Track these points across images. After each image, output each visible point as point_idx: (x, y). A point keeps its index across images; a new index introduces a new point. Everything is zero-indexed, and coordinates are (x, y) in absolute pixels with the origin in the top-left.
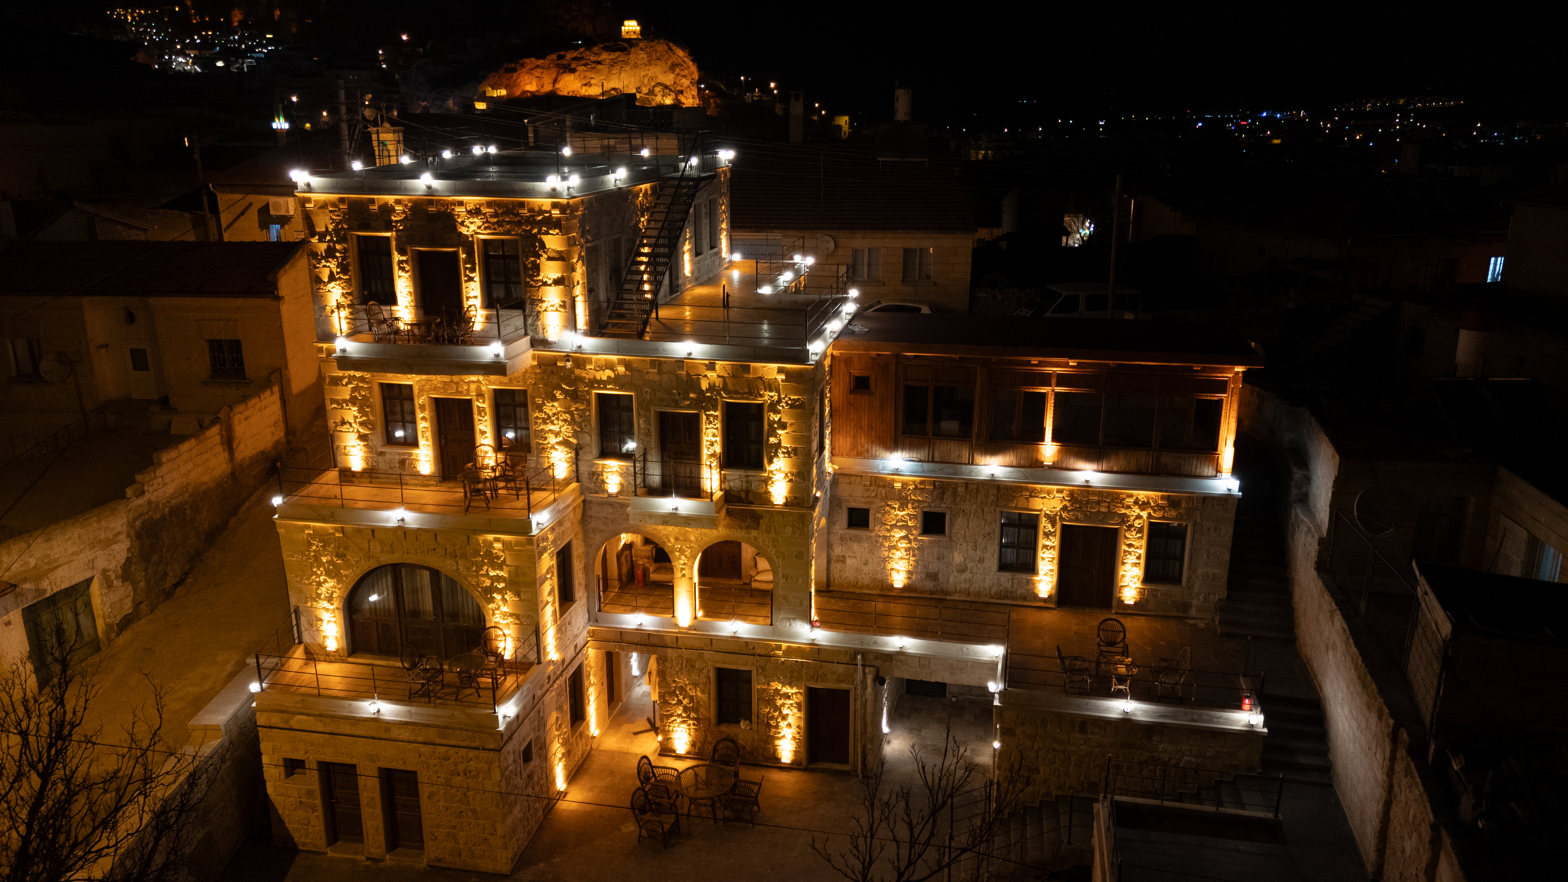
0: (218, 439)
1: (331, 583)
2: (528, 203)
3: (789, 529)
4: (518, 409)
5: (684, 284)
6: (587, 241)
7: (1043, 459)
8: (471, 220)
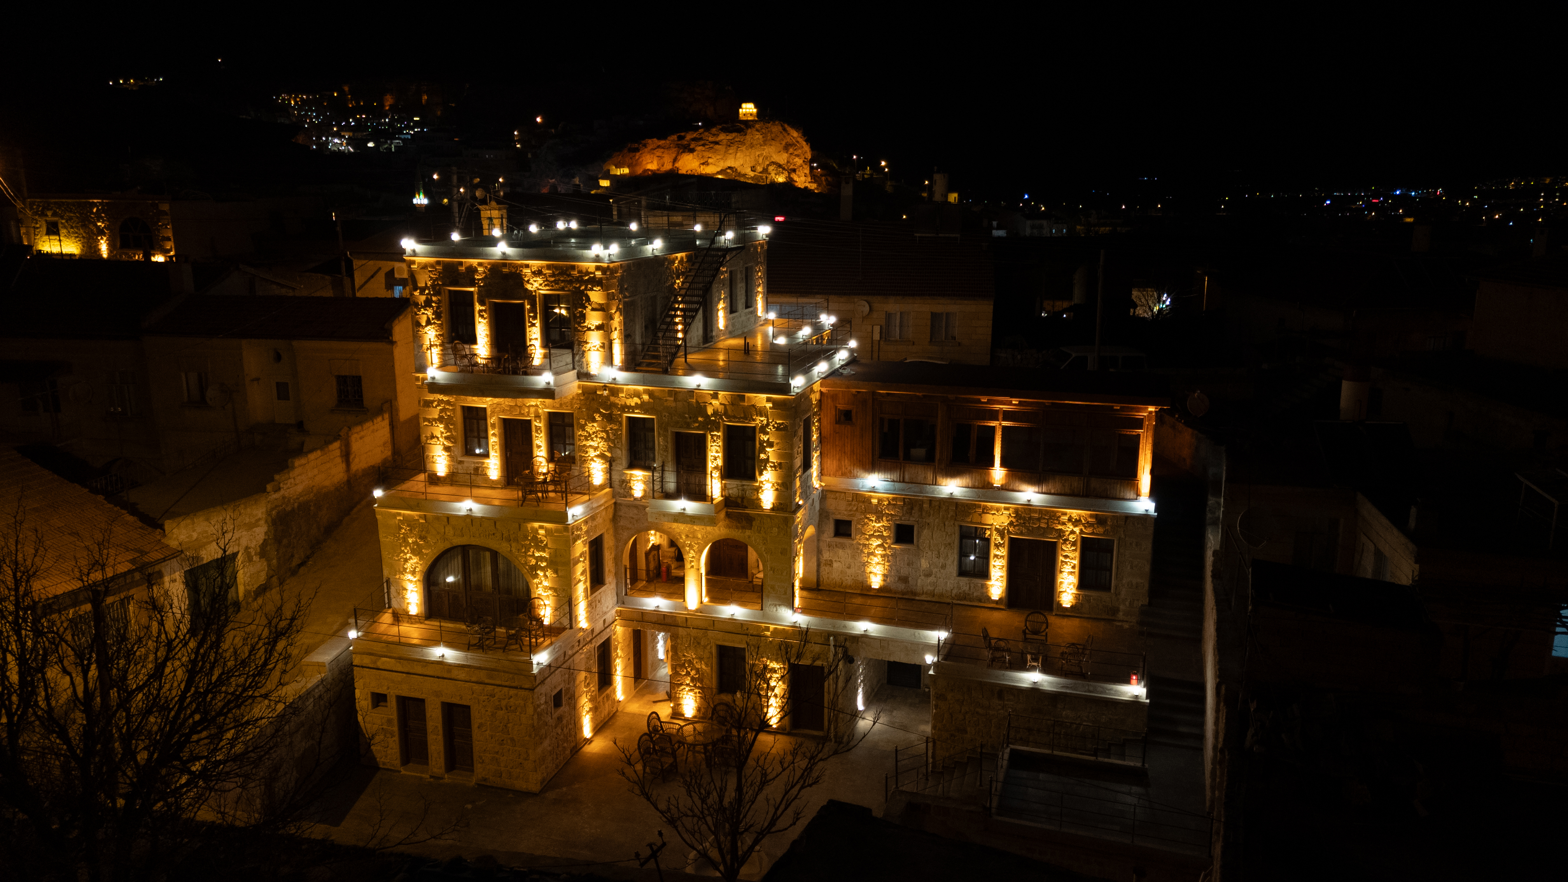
0: (338, 453)
1: (415, 560)
2: (578, 266)
3: (775, 530)
4: (567, 428)
5: (718, 336)
6: (625, 297)
7: (993, 482)
8: (535, 279)
